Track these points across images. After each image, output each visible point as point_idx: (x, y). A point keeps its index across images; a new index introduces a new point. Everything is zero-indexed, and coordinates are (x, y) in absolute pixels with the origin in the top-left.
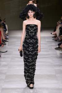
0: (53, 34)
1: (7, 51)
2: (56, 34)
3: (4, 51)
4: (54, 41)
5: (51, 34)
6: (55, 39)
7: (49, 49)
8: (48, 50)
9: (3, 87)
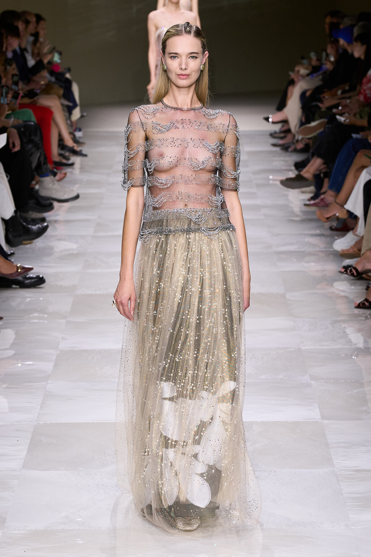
0: (273, 123)
1: (77, 197)
2: (285, 122)
3: (66, 197)
4: (278, 149)
5: (267, 119)
6: (281, 142)
7: (258, 186)
8: (254, 190)
9: (63, 346)
